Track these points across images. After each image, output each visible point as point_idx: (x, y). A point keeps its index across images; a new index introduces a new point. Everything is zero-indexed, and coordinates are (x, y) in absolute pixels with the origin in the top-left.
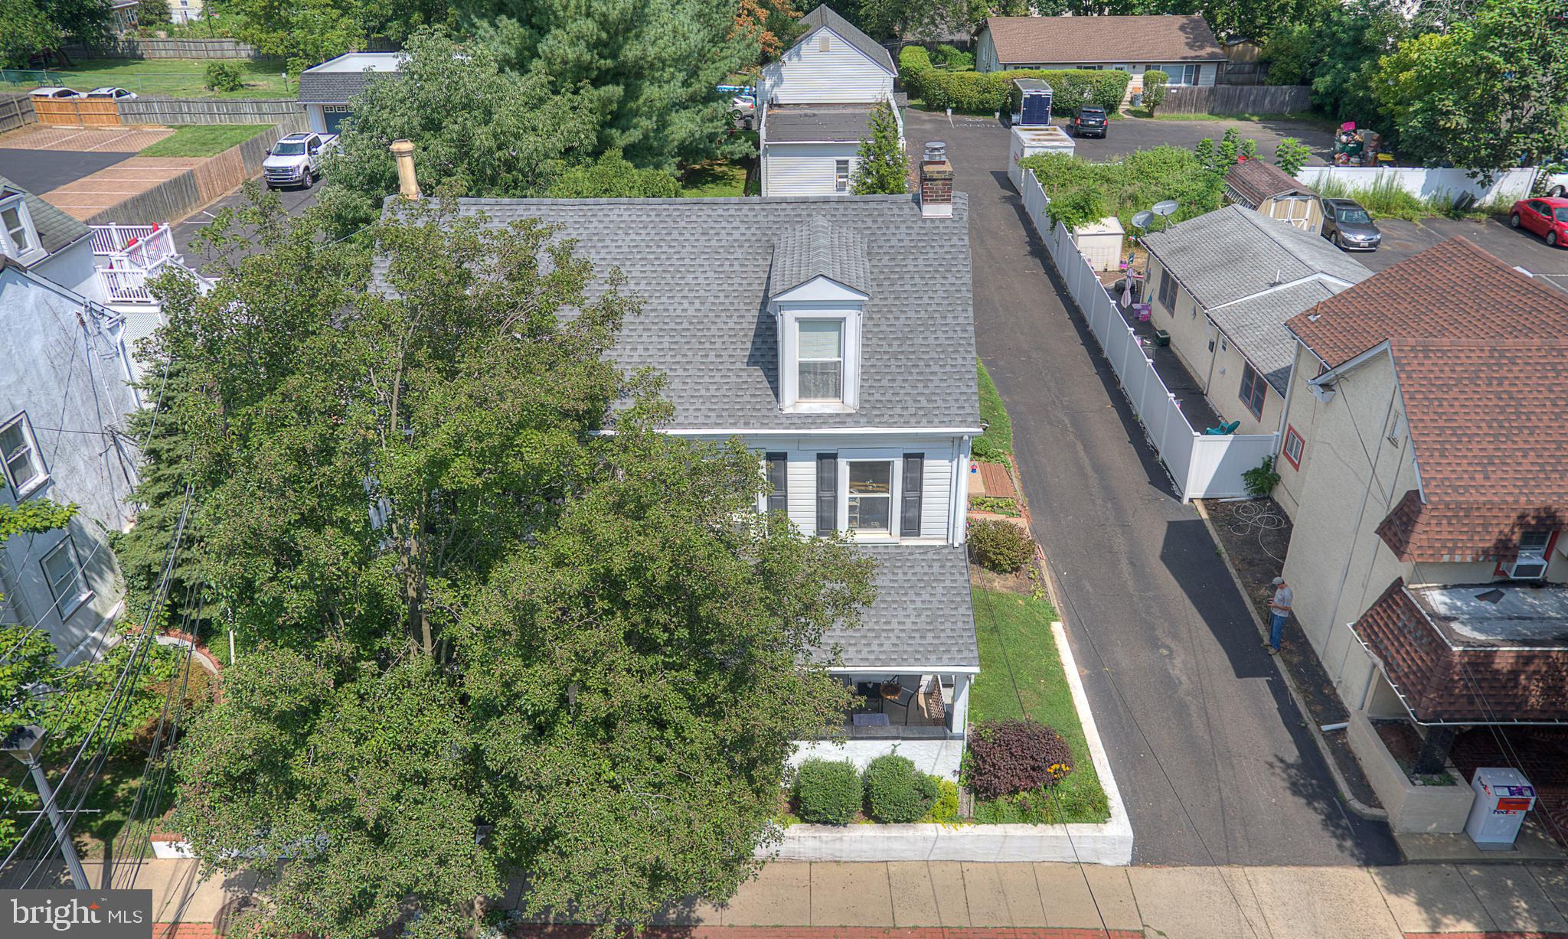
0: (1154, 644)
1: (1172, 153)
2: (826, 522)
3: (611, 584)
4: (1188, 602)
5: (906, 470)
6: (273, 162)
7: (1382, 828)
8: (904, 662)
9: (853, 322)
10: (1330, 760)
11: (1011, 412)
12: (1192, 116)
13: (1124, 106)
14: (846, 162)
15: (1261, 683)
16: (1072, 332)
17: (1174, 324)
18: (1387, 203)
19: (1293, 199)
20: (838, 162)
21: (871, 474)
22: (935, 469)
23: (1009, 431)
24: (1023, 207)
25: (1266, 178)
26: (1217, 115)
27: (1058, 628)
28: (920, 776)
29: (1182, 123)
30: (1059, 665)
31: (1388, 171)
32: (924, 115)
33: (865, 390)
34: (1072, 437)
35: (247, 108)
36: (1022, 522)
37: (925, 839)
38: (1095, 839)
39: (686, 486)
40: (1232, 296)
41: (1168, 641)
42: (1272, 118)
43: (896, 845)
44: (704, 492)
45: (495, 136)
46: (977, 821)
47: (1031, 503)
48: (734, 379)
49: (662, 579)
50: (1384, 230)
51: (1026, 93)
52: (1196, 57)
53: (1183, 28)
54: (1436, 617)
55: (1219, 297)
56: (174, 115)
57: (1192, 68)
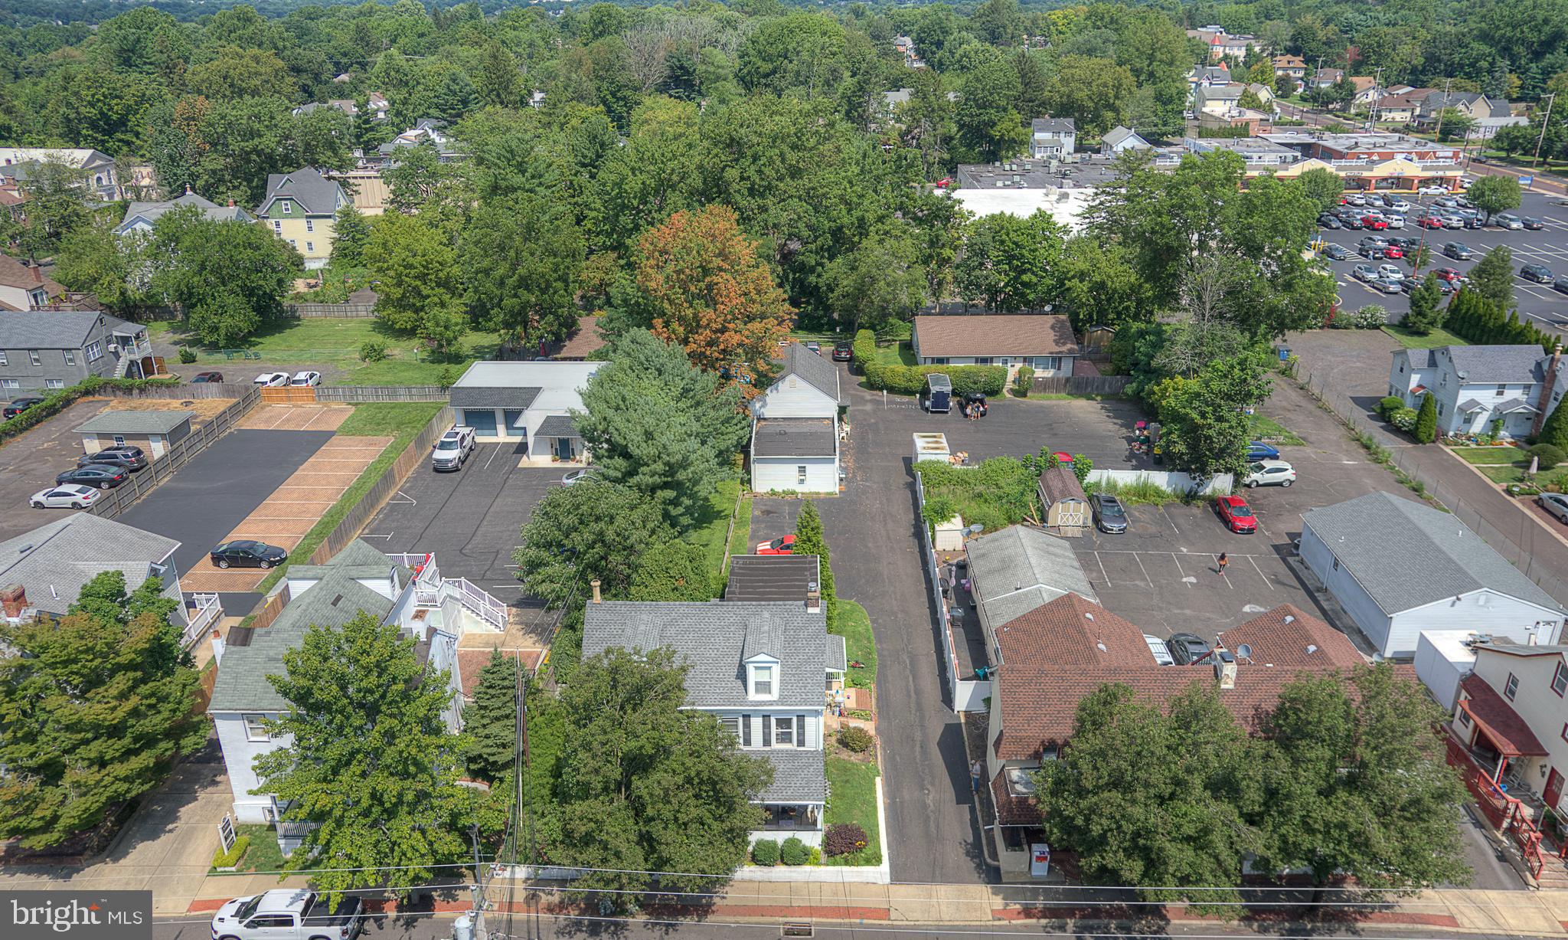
0: (922, 788)
2: (767, 742)
5: (798, 722)
6: (439, 455)
7: (997, 869)
8: (795, 800)
9: (776, 669)
10: (984, 842)
12: (1054, 395)
13: (1009, 385)
14: (804, 467)
15: (966, 808)
18: (1143, 492)
19: (1073, 501)
20: (800, 468)
21: (784, 723)
22: (809, 721)
23: (876, 669)
24: (916, 494)
27: (878, 781)
28: (804, 846)
29: (1046, 402)
30: (875, 798)
31: (1144, 473)
32: (868, 395)
33: (781, 693)
34: (908, 672)
36: (871, 727)
37: (806, 873)
38: (874, 872)
40: (997, 594)
41: (929, 787)
43: (794, 875)
46: (827, 865)
47: (879, 713)
48: (730, 684)
49: (706, 778)
50: (1137, 514)
51: (934, 389)
52: (1060, 352)
53: (1053, 327)
54: (1011, 781)
55: (991, 594)
56: (352, 397)
57: (1056, 361)
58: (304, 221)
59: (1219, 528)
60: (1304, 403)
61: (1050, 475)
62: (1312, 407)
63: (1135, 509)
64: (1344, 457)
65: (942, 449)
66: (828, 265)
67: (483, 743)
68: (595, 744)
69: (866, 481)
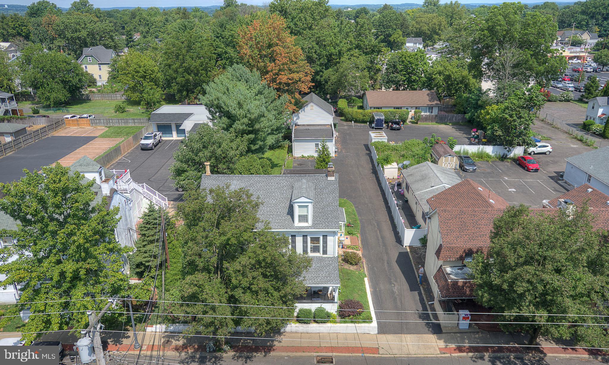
0: (391, 283)
1: (416, 141)
2: (305, 251)
3: (259, 262)
4: (401, 272)
5: (323, 239)
6: (143, 142)
7: (439, 325)
8: (322, 284)
9: (310, 206)
10: (429, 310)
11: (361, 221)
12: (430, 123)
13: (409, 120)
14: (318, 144)
15: (416, 293)
16: (381, 198)
17: (408, 196)
18: (481, 156)
19: (450, 157)
20: (316, 144)
21: (315, 240)
22: (330, 239)
23: (359, 227)
24: (372, 157)
25: (443, 150)
26: (438, 123)
27: (366, 279)
28: (327, 312)
29: (427, 126)
30: (365, 288)
31: (481, 147)
32: (345, 123)
33: (314, 221)
34: (377, 229)
35: (130, 121)
36: (360, 253)
37: (328, 327)
38: (368, 327)
39: (274, 243)
40: (421, 190)
41: (394, 283)
42: (456, 124)
43: (321, 329)
44: (277, 244)
45: (222, 150)
46: (340, 322)
47: (363, 247)
48: (284, 218)
49: (269, 262)
50: (479, 165)
51: (376, 118)
52: (432, 105)
53: (428, 95)
54: (447, 274)
55: (418, 190)
56: (107, 124)
57: (431, 108)
58: (98, 66)
59: (521, 170)
60: (545, 126)
61: (437, 147)
62: (549, 127)
63: (478, 162)
64: (571, 144)
65: (384, 137)
66: (325, 72)
67: (143, 256)
68: (199, 237)
69: (347, 153)
